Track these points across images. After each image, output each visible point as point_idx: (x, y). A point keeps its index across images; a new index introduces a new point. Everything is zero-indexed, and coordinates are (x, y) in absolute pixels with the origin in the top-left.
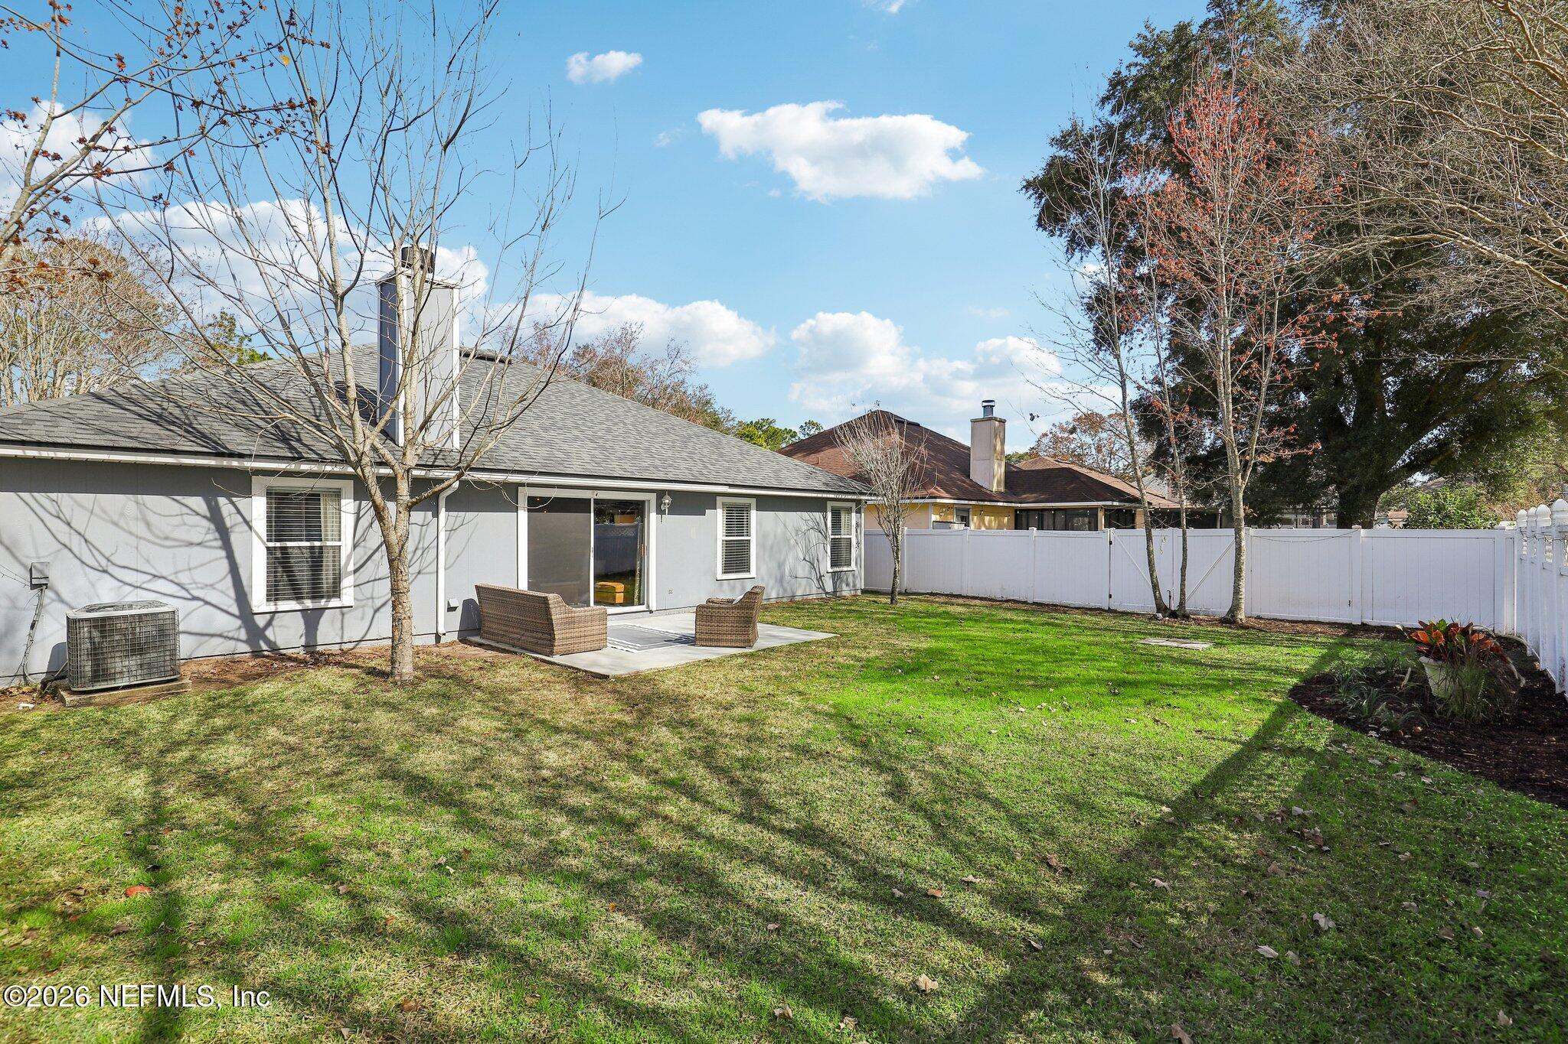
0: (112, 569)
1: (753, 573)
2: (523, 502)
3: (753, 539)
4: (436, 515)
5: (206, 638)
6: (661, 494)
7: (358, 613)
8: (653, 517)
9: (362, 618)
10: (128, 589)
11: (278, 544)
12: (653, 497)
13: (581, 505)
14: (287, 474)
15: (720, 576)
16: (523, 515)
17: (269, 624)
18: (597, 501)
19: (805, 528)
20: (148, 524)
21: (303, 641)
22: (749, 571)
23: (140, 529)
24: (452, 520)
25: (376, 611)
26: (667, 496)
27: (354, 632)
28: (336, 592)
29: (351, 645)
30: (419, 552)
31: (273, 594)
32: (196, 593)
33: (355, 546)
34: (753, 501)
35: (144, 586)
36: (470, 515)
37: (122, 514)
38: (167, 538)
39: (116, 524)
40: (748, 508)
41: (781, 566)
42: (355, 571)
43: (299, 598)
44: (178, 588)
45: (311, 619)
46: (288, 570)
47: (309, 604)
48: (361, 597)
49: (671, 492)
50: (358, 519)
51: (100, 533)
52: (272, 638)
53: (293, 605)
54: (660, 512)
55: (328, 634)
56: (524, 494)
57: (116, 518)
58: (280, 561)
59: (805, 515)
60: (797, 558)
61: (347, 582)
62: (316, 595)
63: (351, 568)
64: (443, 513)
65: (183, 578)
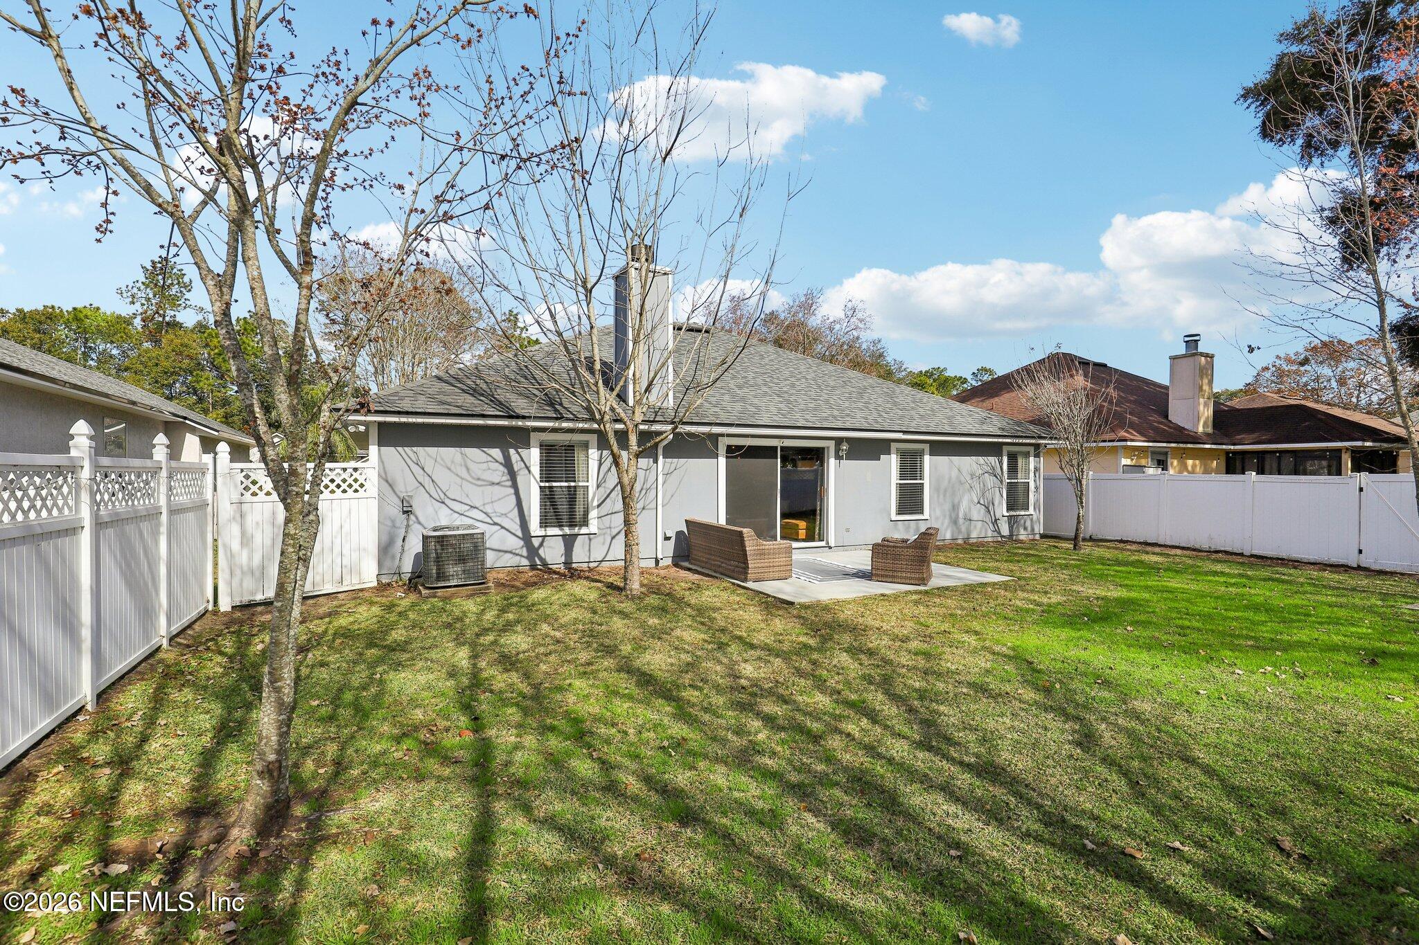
0: (447, 501)
1: (926, 515)
2: (722, 450)
3: (926, 482)
4: (656, 461)
5: (501, 554)
6: (839, 441)
7: (600, 539)
8: (832, 462)
9: (604, 544)
10: (457, 515)
11: (547, 484)
12: (832, 444)
13: (769, 452)
14: (554, 430)
15: (894, 517)
16: (722, 461)
17: (541, 545)
18: (783, 448)
19: (980, 472)
20: (468, 469)
21: (563, 559)
22: (922, 512)
23: (464, 474)
24: (667, 465)
25: (613, 538)
26: (845, 443)
27: (597, 555)
28: (585, 522)
29: (596, 564)
30: (644, 492)
31: (544, 523)
32: (497, 520)
33: (598, 486)
34: (927, 447)
35: (466, 514)
36: (682, 461)
37: (453, 462)
38: (479, 479)
39: (449, 469)
40: (921, 453)
41: (955, 507)
42: (599, 506)
43: (561, 526)
44: (484, 515)
45: (569, 541)
46: (553, 504)
47: (567, 530)
48: (602, 527)
49: (848, 440)
50: (600, 465)
51: (442, 476)
52: (543, 556)
53: (556, 531)
54: (838, 457)
55: (580, 555)
56: (723, 443)
57: (449, 465)
58: (548, 497)
59: (981, 459)
60: (972, 501)
61: (593, 514)
62: (572, 526)
63: (595, 503)
64: (661, 459)
65: (488, 509)
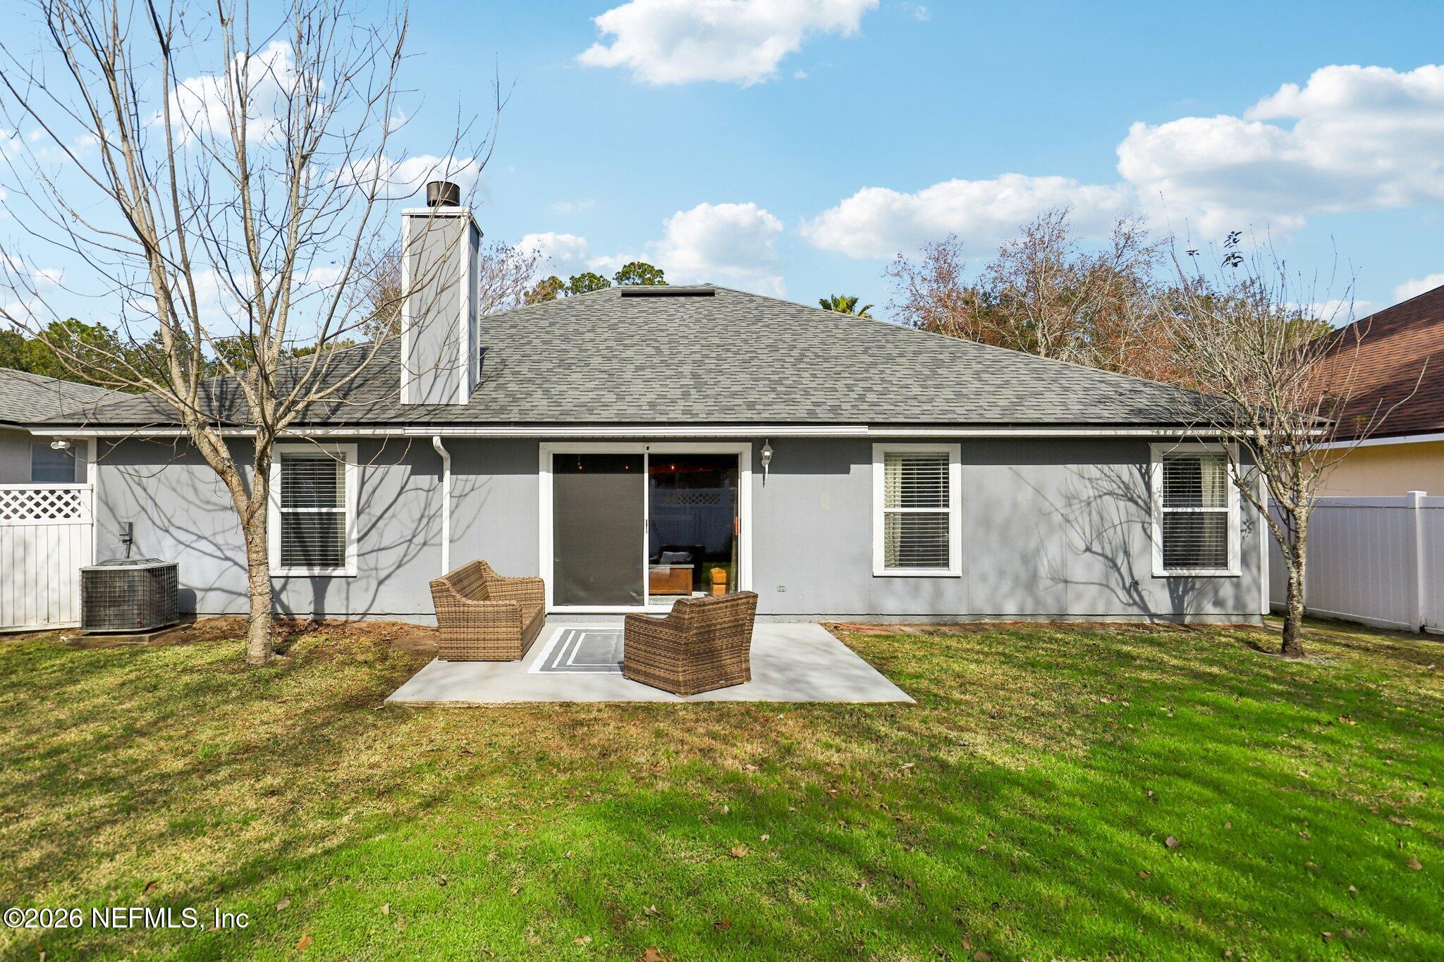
0: (172, 529)
1: (955, 567)
2: (545, 460)
3: (955, 511)
4: (441, 479)
5: (235, 596)
6: (758, 443)
7: (363, 583)
8: (746, 479)
9: (367, 590)
10: (182, 547)
11: (291, 510)
12: (745, 451)
13: (631, 463)
15: (879, 569)
16: (546, 479)
17: (284, 588)
18: (652, 457)
19: (1091, 493)
20: (196, 490)
21: (311, 609)
22: (946, 565)
23: (190, 495)
24: (460, 484)
25: (380, 583)
26: (767, 446)
27: (358, 605)
28: (339, 561)
29: (357, 618)
30: (425, 521)
31: (287, 561)
32: (229, 554)
33: (359, 514)
34: (955, 450)
35: (192, 545)
36: (483, 478)
37: (178, 482)
38: (208, 503)
39: (174, 490)
40: (945, 461)
41: (1029, 559)
42: (359, 540)
43: (310, 564)
44: (215, 548)
45: (320, 585)
46: (299, 535)
47: (317, 571)
48: (365, 567)
49: (773, 441)
50: (363, 483)
51: (167, 500)
52: (286, 602)
53: (303, 571)
54: (757, 468)
55: (334, 604)
56: (546, 455)
57: (174, 484)
58: (292, 525)
59: (1092, 470)
60: (1070, 546)
61: (352, 551)
62: (325, 564)
63: (355, 536)
64: (447, 474)
65: (219, 539)
